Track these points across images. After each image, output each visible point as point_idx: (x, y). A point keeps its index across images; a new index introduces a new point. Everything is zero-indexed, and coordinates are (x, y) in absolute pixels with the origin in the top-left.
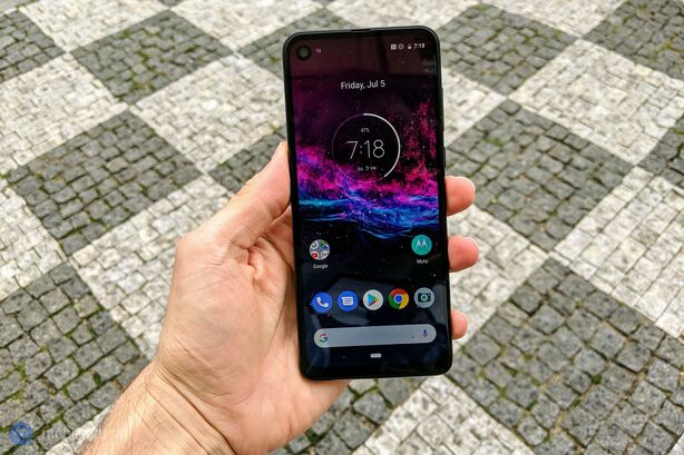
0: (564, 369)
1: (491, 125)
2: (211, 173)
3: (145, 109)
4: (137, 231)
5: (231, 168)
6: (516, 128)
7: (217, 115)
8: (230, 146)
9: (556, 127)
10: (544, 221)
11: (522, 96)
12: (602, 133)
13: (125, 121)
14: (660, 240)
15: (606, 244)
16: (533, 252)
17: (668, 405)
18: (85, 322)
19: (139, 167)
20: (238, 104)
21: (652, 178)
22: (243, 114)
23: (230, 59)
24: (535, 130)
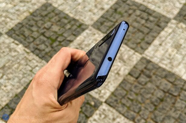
0: (150, 98)
1: (117, 6)
2: (7, 33)
5: (14, 31)
6: (127, 7)
7: (6, 9)
8: (13, 22)
9: (142, 6)
10: (140, 43)
12: (159, 7)
14: (182, 47)
15: (163, 50)
16: (136, 55)
20: (15, 4)
21: (178, 24)
22: (17, 8)
24: (134, 7)
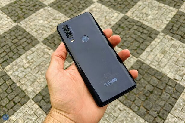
0: (143, 90)
1: (120, 22)
2: (42, 42)
3: (23, 24)
4: (23, 60)
5: (48, 40)
6: (128, 23)
7: (43, 24)
8: (47, 33)
9: (139, 22)
10: (136, 49)
11: (129, 14)
12: (151, 23)
13: (17, 28)
14: (168, 53)
15: (153, 55)
16: (133, 58)
17: (171, 98)
18: (10, 87)
19: (22, 41)
20: (49, 21)
21: (165, 35)
22: (51, 24)
23: (46, 8)
24: (133, 24)
